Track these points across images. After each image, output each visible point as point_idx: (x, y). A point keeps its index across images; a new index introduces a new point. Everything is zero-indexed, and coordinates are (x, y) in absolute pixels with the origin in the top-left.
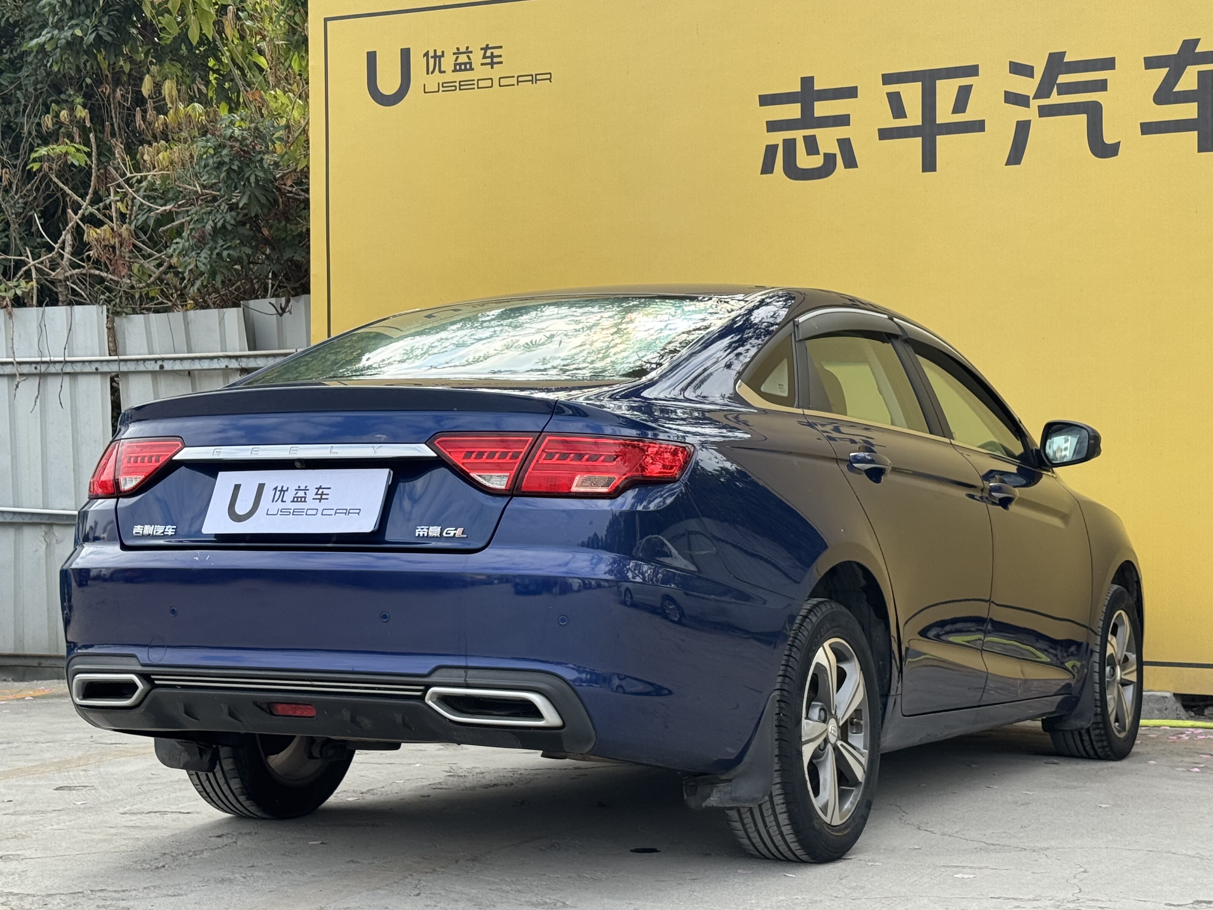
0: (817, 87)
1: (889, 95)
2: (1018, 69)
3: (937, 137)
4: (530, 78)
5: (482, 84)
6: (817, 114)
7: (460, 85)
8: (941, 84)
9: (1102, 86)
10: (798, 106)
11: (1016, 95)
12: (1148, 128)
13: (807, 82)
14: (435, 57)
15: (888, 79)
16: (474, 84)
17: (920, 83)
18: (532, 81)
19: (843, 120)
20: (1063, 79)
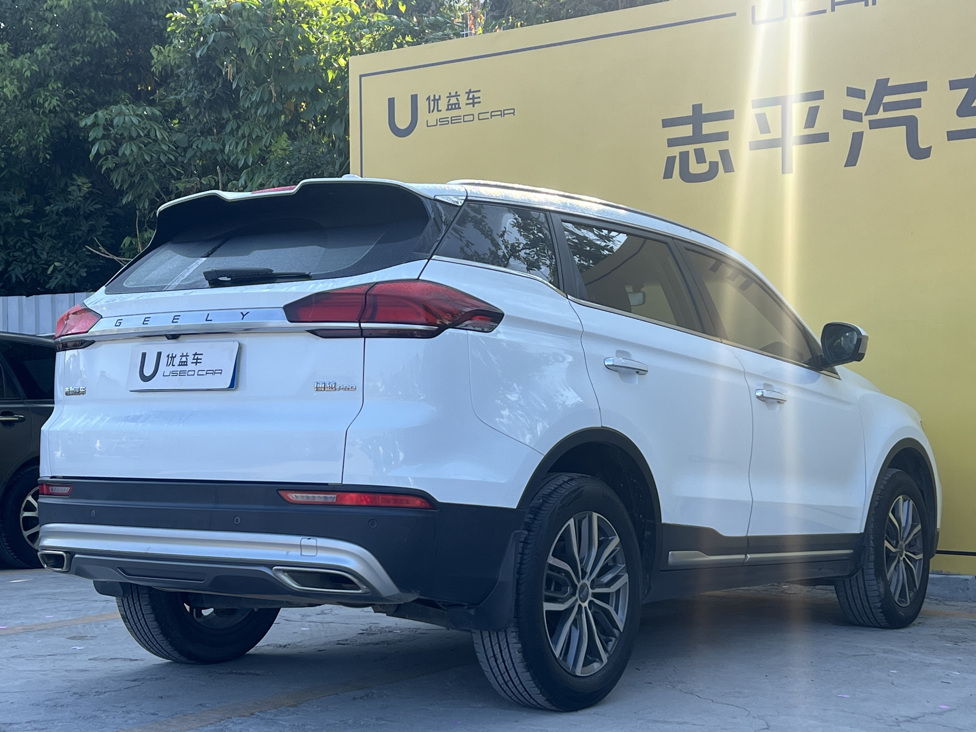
0: (704, 112)
1: (758, 116)
2: (853, 93)
3: (793, 146)
4: (500, 113)
5: (466, 118)
6: (704, 133)
7: (452, 120)
9: (917, 103)
10: (691, 126)
11: (852, 112)
12: (953, 135)
13: (697, 108)
14: (434, 100)
15: (756, 104)
16: (461, 119)
17: (781, 106)
18: (501, 115)
19: (723, 136)
20: (887, 99)
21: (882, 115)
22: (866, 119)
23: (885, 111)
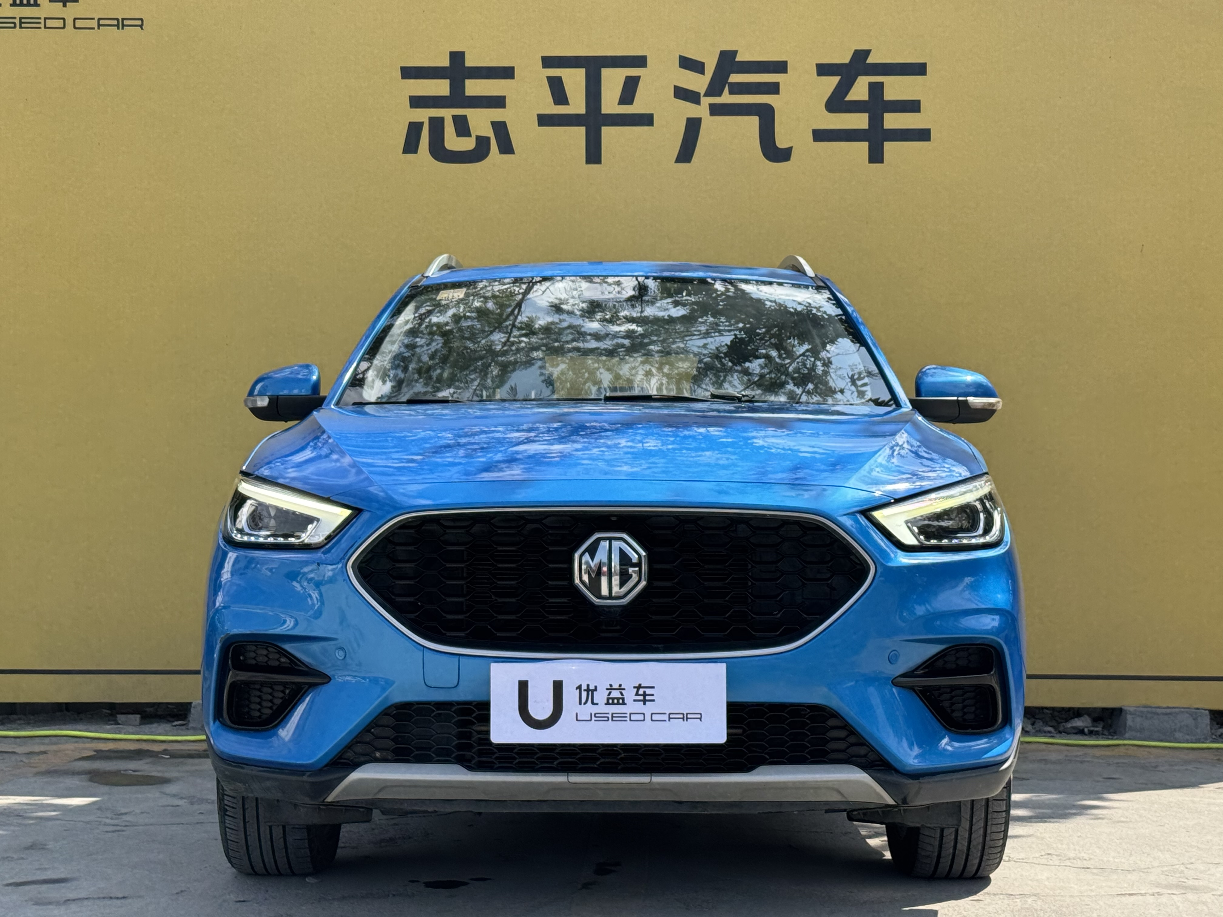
0: (468, 64)
1: (550, 79)
2: (687, 63)
3: (604, 129)
4: (115, 22)
5: (49, 23)
6: (468, 93)
7: (21, 23)
8: (606, 73)
9: (773, 89)
10: (447, 82)
11: (686, 91)
12: (820, 135)
13: (457, 57)
15: (548, 62)
16: (39, 23)
17: (584, 69)
18: (118, 26)
19: (498, 102)
20: (735, 78)
21: (726, 98)
22: (706, 101)
23: (731, 92)
